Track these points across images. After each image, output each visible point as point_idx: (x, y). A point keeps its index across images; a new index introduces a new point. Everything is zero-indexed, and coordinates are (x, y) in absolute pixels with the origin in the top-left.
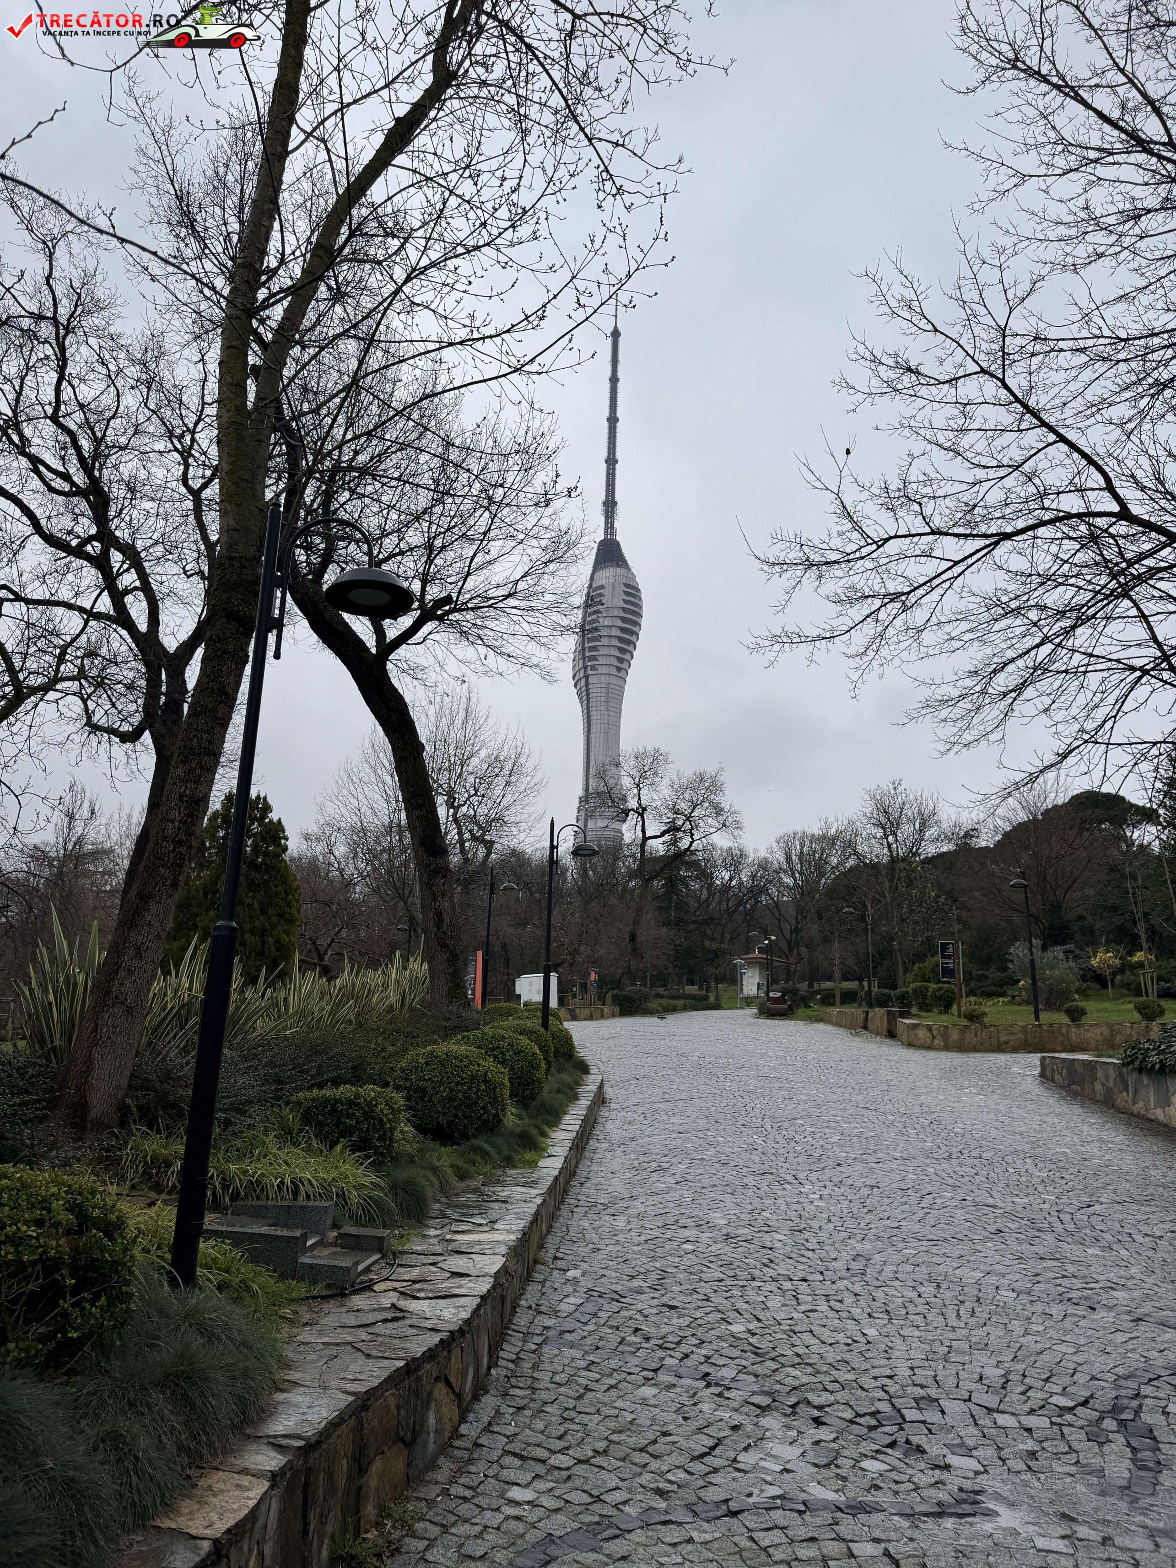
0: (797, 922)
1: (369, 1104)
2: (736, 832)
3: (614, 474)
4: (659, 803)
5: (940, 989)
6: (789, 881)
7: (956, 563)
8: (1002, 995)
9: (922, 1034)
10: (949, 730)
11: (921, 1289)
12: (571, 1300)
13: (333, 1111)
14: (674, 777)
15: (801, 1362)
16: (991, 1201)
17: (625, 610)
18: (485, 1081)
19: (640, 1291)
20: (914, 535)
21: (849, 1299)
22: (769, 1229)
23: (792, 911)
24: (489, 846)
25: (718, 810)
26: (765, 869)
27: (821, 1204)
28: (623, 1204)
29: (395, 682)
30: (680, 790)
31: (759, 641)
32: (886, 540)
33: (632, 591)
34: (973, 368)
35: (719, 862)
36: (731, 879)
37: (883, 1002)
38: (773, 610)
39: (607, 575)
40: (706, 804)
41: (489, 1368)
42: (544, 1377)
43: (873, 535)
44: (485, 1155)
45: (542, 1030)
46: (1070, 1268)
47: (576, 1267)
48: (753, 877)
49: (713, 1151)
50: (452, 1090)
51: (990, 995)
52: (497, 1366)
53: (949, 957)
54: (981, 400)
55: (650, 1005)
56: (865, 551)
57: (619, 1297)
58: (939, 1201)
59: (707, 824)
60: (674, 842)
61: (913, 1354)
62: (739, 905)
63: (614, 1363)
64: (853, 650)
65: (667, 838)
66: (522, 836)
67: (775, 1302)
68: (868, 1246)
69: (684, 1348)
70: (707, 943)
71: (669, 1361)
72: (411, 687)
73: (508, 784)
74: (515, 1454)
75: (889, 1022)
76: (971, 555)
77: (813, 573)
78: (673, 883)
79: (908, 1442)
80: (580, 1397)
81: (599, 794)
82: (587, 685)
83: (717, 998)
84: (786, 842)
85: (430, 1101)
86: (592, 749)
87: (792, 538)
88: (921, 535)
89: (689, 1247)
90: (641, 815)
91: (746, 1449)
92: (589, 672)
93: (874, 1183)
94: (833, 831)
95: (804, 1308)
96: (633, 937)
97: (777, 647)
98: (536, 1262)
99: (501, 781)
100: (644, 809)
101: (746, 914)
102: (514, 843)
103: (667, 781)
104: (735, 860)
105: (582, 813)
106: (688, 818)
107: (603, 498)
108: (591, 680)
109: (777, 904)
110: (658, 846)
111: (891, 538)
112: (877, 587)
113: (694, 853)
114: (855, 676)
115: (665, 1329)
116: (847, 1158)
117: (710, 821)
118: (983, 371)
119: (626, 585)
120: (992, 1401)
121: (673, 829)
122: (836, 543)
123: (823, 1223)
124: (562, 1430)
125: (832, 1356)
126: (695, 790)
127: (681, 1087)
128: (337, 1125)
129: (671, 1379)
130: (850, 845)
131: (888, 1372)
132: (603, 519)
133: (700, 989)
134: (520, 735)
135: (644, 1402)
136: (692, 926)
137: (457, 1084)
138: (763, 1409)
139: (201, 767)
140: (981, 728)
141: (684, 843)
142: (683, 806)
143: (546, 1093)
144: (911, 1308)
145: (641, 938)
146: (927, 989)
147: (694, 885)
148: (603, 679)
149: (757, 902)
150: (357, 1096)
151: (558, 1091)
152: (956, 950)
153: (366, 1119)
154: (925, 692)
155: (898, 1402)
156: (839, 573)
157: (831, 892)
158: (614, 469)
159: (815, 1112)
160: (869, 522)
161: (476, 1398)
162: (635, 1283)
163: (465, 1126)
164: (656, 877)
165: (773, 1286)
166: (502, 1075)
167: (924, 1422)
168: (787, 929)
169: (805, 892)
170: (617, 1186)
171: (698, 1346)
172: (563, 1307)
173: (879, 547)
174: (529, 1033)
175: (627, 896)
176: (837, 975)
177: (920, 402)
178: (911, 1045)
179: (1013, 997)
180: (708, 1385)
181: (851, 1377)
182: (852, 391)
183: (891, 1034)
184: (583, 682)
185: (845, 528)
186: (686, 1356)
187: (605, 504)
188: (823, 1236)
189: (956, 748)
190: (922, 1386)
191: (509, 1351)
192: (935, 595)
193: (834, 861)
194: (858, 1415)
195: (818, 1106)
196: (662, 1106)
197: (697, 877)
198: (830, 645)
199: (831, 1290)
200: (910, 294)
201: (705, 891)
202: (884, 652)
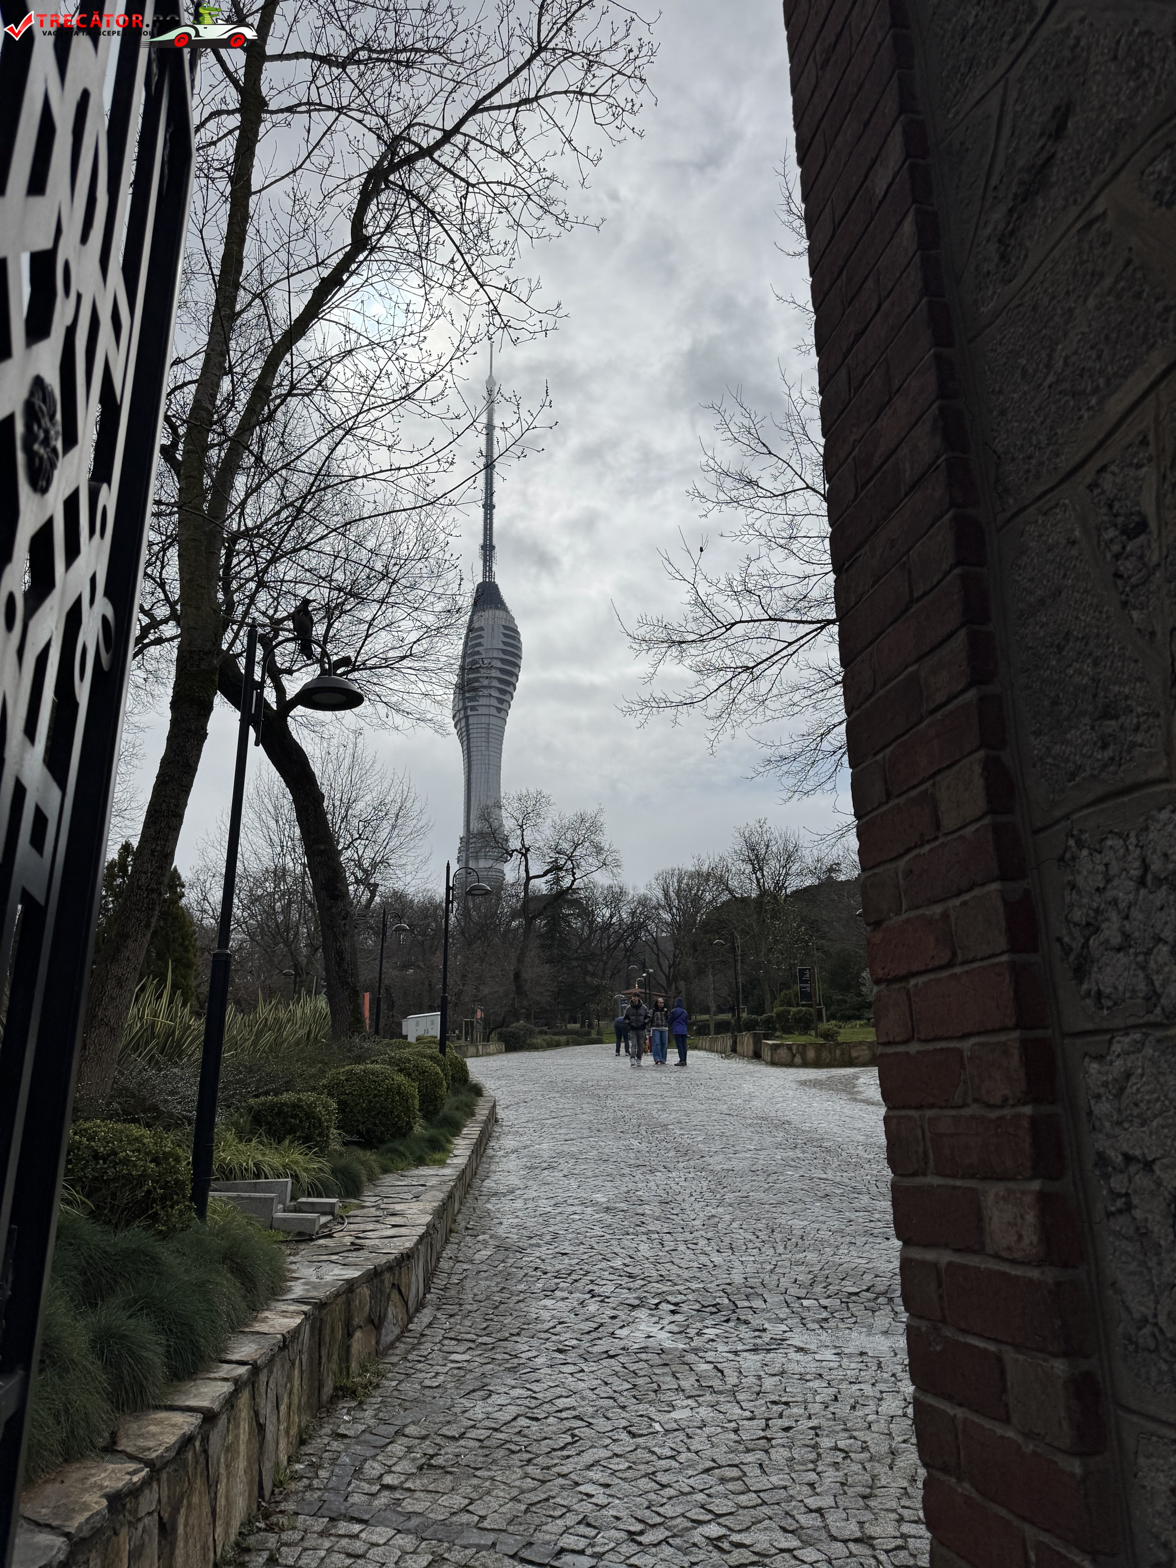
0: (675, 956)
1: (309, 1106)
2: (615, 870)
3: (491, 519)
4: (541, 844)
5: (800, 1011)
6: (667, 917)
7: (790, 644)
8: (859, 1018)
9: (783, 1053)
10: (790, 781)
11: (759, 1234)
12: (483, 1252)
13: (279, 1114)
14: (556, 818)
15: (662, 1279)
16: (824, 1176)
17: (504, 652)
18: (399, 1093)
19: (539, 1246)
20: (755, 621)
21: (702, 1242)
22: (642, 1202)
23: (669, 947)
24: (373, 889)
25: (599, 850)
26: (644, 906)
27: (685, 1184)
28: (518, 1192)
29: (295, 735)
30: (562, 831)
31: (631, 705)
32: (733, 625)
33: (511, 634)
34: (800, 484)
35: (601, 900)
36: (611, 917)
37: (750, 1026)
38: (642, 681)
39: (488, 616)
40: (587, 844)
41: (425, 1294)
42: (468, 1297)
43: (723, 620)
44: (402, 1155)
45: (441, 1056)
46: (877, 1216)
47: (484, 1233)
48: (633, 914)
49: (595, 1152)
50: (370, 1102)
51: (849, 1018)
52: (430, 1292)
53: (806, 982)
54: (806, 512)
55: (534, 1041)
56: (717, 633)
57: (520, 1250)
58: (781, 1178)
59: (588, 863)
60: (557, 881)
61: (747, 1270)
62: (619, 941)
63: (521, 1287)
64: (711, 713)
65: (549, 877)
66: (409, 878)
67: (644, 1247)
68: (720, 1210)
69: (574, 1277)
70: (588, 979)
71: (562, 1285)
72: (308, 739)
73: (394, 827)
74: (452, 1339)
75: (755, 1043)
76: (802, 638)
77: (674, 651)
78: (555, 921)
79: (738, 1319)
80: (496, 1307)
81: (481, 834)
82: (467, 725)
83: (599, 1033)
84: (664, 879)
85: (351, 1111)
86: (473, 790)
87: (655, 622)
88: (761, 620)
89: (577, 1217)
90: (525, 855)
91: (621, 1328)
92: (469, 713)
93: (730, 1167)
94: (705, 869)
95: (667, 1249)
96: (517, 976)
97: (646, 711)
98: (451, 1231)
99: (386, 825)
100: (528, 850)
101: (627, 950)
102: (399, 886)
103: (549, 822)
104: (615, 898)
105: (463, 854)
106: (570, 858)
107: (481, 542)
108: (471, 720)
109: (656, 940)
110: (541, 886)
111: (736, 623)
112: (728, 662)
113: (575, 891)
114: (712, 736)
115: (558, 1267)
116: (709, 1151)
117: (590, 860)
118: (808, 487)
119: (505, 627)
120: (802, 1293)
121: (556, 868)
122: (692, 626)
123: (686, 1198)
124: (485, 1325)
125: (686, 1274)
126: (576, 830)
127: (566, 1106)
128: (283, 1124)
129: (565, 1294)
130: (721, 881)
131: (728, 1281)
132: (481, 562)
133: (583, 1025)
134: (406, 780)
135: (545, 1307)
136: (575, 963)
137: (375, 1096)
138: (634, 1307)
139: (169, 827)
140: (816, 779)
141: (566, 882)
142: (566, 846)
143: (447, 1109)
144: (750, 1245)
145: (525, 975)
146: (789, 1012)
147: (576, 923)
148: (484, 719)
149: (637, 938)
150: (299, 1100)
151: (457, 1109)
152: (812, 975)
153: (308, 1118)
154: (767, 752)
155: (733, 1298)
156: (693, 652)
157: (705, 926)
158: (491, 514)
159: (684, 1119)
160: (717, 608)
161: (417, 1310)
162: (533, 1241)
163: (382, 1133)
164: (540, 914)
165: (644, 1238)
166: (412, 1088)
167: (751, 1308)
168: (665, 964)
169: (680, 928)
170: (514, 1180)
171: (585, 1275)
172: (477, 1256)
173: (727, 630)
174: (432, 1058)
175: (510, 936)
176: (713, 1009)
177: (757, 513)
178: (773, 1063)
179: (869, 1020)
180: (593, 1296)
181: (701, 1285)
182: (704, 500)
183: (757, 1056)
184: (463, 723)
185: (698, 615)
186: (576, 1281)
187: (484, 547)
188: (685, 1205)
189: (797, 796)
190: (752, 1288)
191: (440, 1281)
192: (775, 669)
193: (708, 896)
194: (703, 1306)
195: (688, 1115)
196: (549, 1122)
197: (579, 915)
198: (691, 709)
199: (689, 1237)
200: (747, 422)
201: (586, 929)
202: (735, 716)
